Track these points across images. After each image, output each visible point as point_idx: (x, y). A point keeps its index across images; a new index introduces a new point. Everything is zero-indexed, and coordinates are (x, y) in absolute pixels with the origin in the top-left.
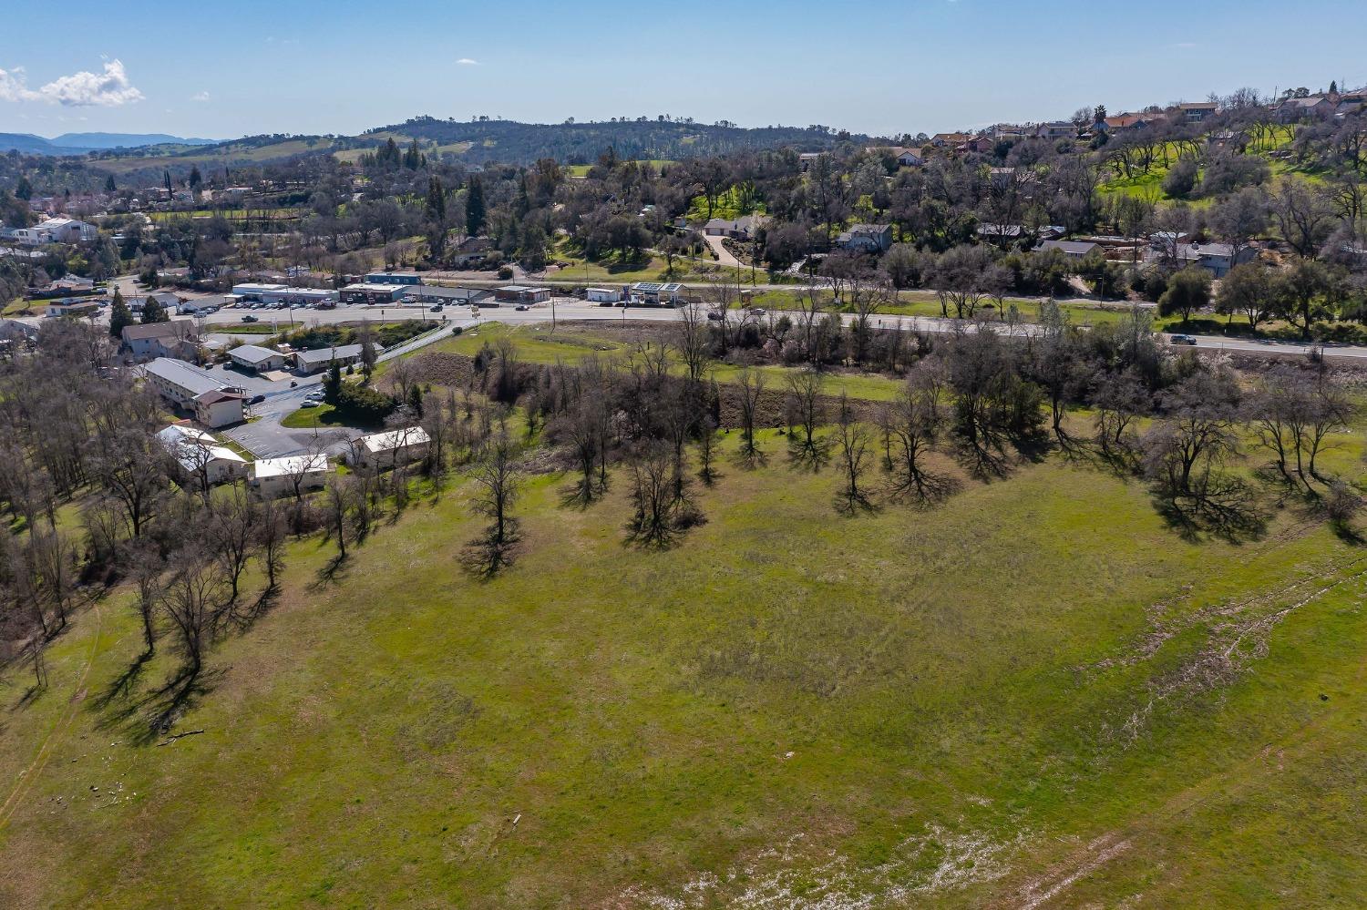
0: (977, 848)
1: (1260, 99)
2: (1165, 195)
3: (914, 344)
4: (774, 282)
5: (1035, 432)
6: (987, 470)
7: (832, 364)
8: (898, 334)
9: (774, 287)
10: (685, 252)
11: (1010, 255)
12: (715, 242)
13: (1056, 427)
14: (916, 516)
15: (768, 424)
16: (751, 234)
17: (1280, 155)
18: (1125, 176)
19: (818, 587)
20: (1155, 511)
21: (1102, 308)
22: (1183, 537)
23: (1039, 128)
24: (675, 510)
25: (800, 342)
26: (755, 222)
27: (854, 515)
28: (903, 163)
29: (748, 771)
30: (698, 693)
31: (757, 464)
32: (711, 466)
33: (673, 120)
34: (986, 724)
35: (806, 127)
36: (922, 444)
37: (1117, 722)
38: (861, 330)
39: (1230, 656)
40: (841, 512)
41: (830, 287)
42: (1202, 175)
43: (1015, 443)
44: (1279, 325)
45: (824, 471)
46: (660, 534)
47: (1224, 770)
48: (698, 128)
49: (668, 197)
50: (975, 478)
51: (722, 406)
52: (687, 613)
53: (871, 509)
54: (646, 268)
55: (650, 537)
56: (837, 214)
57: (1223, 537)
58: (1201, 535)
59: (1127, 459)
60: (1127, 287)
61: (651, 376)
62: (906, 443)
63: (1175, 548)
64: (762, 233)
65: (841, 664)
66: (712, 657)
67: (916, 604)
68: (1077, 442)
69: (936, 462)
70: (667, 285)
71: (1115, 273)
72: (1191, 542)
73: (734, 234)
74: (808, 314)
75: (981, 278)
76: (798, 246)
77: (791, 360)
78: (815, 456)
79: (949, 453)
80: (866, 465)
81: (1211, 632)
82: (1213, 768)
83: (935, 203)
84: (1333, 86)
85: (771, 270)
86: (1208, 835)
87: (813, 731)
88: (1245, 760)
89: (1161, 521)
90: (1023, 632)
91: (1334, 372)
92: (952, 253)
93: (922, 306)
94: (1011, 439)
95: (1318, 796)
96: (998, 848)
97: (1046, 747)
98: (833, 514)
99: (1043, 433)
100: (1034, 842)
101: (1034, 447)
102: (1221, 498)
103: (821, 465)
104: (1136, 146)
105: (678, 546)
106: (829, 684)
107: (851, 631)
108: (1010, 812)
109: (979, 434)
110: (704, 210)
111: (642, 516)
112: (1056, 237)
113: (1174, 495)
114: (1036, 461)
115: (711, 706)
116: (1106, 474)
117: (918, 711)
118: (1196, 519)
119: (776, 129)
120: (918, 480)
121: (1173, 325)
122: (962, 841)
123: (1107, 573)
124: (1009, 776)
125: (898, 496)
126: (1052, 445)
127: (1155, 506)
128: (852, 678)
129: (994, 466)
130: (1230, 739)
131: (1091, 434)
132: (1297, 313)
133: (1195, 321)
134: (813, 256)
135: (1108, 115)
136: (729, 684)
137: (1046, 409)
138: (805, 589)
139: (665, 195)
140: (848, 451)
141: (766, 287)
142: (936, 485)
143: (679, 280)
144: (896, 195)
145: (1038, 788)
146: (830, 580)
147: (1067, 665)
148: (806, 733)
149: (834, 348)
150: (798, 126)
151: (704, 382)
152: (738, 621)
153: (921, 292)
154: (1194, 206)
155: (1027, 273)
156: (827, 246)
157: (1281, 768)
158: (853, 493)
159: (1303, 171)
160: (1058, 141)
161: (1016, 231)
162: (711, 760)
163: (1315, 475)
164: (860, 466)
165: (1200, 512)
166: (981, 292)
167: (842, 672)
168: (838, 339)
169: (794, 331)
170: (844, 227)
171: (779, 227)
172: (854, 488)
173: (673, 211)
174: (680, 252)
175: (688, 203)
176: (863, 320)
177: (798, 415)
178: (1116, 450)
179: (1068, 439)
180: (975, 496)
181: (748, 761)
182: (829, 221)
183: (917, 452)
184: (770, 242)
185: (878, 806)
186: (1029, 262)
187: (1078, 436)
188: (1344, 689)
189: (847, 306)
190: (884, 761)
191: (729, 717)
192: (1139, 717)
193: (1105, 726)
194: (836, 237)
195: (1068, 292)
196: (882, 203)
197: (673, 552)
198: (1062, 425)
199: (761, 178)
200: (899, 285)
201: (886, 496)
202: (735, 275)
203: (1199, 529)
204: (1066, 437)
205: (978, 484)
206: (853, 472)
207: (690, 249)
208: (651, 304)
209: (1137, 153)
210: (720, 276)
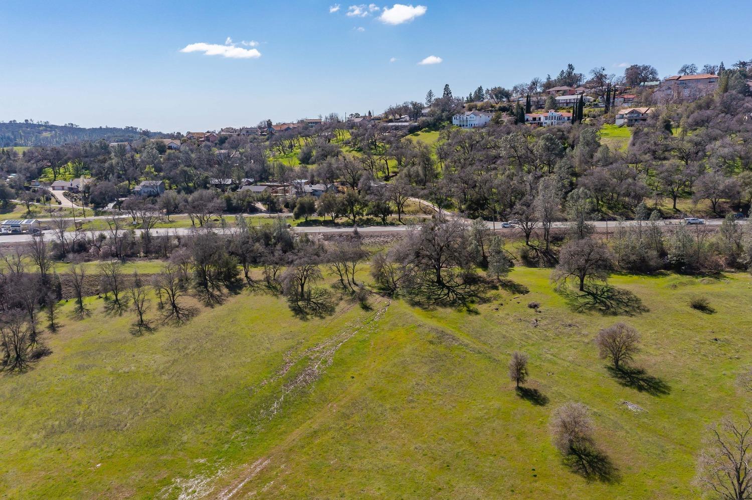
0: (199, 483)
1: (340, 118)
2: (300, 162)
3: (176, 242)
4: (97, 214)
5: (236, 280)
6: (213, 301)
7: (132, 257)
8: (167, 238)
9: (97, 218)
10: (38, 201)
11: (226, 194)
12: (59, 194)
13: (246, 276)
14: (176, 330)
15: (92, 294)
16: (81, 189)
17: (347, 143)
18: (282, 154)
19: (119, 375)
20: (290, 309)
21: (271, 217)
22: (301, 319)
23: (241, 130)
24: (30, 349)
25: (111, 247)
26: (82, 182)
27: (142, 335)
28: (170, 148)
29: (73, 480)
30: (43, 447)
31: (85, 317)
32: (55, 321)
33: (35, 122)
34: (206, 424)
35: (123, 127)
36: (178, 293)
37: (267, 408)
38: (147, 238)
39: (317, 368)
40: (134, 334)
41: (130, 216)
42: (314, 153)
43: (227, 287)
44: (344, 219)
45: (125, 314)
46: (20, 365)
47: (312, 418)
48: (53, 128)
49: (25, 169)
50: (206, 306)
51: (63, 287)
52: (37, 405)
53: (151, 331)
54: (12, 211)
55: (13, 368)
56: (133, 175)
57: (318, 316)
58: (309, 317)
59: (279, 287)
60: (283, 206)
61: (13, 274)
62: (169, 293)
63: (298, 324)
64: (87, 188)
65: (130, 412)
66: (53, 426)
67: (173, 374)
68: (256, 282)
69: (186, 301)
70: (26, 220)
71: (275, 200)
72: (304, 321)
73: (71, 189)
74: (114, 232)
75: (210, 205)
76: (110, 194)
77: (105, 256)
78: (120, 307)
79: (194, 296)
80: (148, 308)
81: (310, 359)
82: (307, 418)
83: (186, 168)
84: (370, 113)
85: (95, 208)
86: (303, 447)
87: (113, 450)
88: (320, 411)
89: (292, 313)
90: (227, 377)
91: (364, 238)
92: (196, 194)
93: (181, 222)
94: (225, 285)
95: (348, 419)
96: (209, 480)
97: (235, 427)
98: (129, 336)
99: (241, 280)
100: (226, 472)
101: (235, 287)
102: (318, 299)
103: (123, 311)
104: (285, 139)
105: (32, 369)
106: (123, 424)
107: (137, 394)
108: (215, 462)
109: (209, 284)
110: (51, 176)
111: (8, 356)
112: (250, 184)
113: (297, 301)
114: (237, 294)
115: (51, 452)
116: (269, 295)
117: (171, 426)
118: (307, 310)
119: (104, 129)
120: (177, 312)
121: (301, 222)
122: (191, 482)
123: (267, 341)
124: (216, 445)
125: (166, 321)
126: (245, 285)
127: (290, 307)
128: (136, 418)
129: (217, 299)
130: (315, 403)
131: (262, 277)
132: (350, 213)
133: (310, 220)
134: (120, 199)
135: (274, 124)
136: (63, 437)
137: (240, 267)
138: (111, 378)
139: (23, 167)
140: (136, 303)
141: (92, 218)
142: (186, 312)
143: (36, 217)
144: (165, 165)
145: (229, 447)
146: (127, 371)
147: (246, 387)
148: (108, 452)
149: (132, 248)
150: (118, 127)
151: (50, 274)
152: (70, 403)
153: (181, 215)
154: (310, 167)
155: (234, 202)
156: (128, 192)
157: (335, 411)
158: (141, 323)
159: (356, 151)
160: (251, 136)
161: (229, 181)
162: (50, 480)
163: (355, 284)
164: (144, 308)
165: (309, 306)
166: (210, 213)
167: (131, 416)
168: (134, 244)
169: (107, 241)
170: (138, 183)
171: (98, 184)
172: (142, 321)
173: (30, 177)
174: (35, 201)
175: (40, 172)
176: (147, 233)
177: (109, 286)
178: (274, 284)
179: (252, 281)
180: (207, 315)
181: (73, 475)
182: (128, 179)
183: (175, 297)
184: (93, 192)
185: (147, 478)
186: (235, 197)
187: (257, 279)
188: (360, 372)
189: (140, 225)
190: (152, 454)
191: (63, 455)
192: (277, 403)
193: (262, 411)
194: (134, 188)
195: (254, 210)
196: (159, 169)
197: (30, 373)
198: (249, 275)
199: (86, 157)
200: (169, 213)
201: (159, 322)
202: (72, 212)
203: (308, 314)
204: (251, 280)
205: (209, 308)
206: (140, 313)
207: (42, 198)
208: (15, 232)
209: (287, 143)
210: (63, 213)
